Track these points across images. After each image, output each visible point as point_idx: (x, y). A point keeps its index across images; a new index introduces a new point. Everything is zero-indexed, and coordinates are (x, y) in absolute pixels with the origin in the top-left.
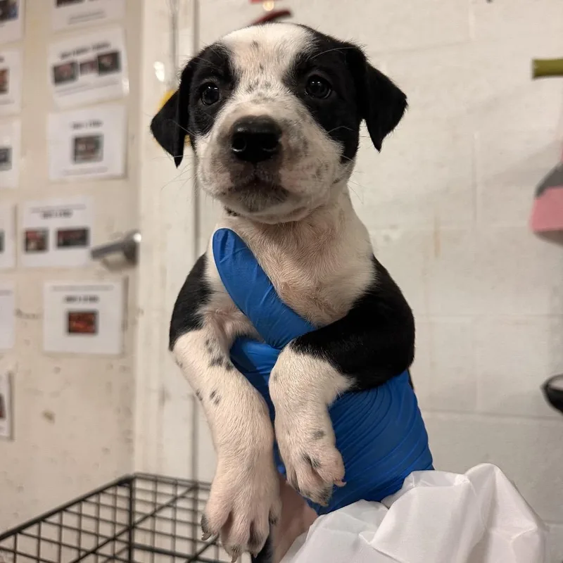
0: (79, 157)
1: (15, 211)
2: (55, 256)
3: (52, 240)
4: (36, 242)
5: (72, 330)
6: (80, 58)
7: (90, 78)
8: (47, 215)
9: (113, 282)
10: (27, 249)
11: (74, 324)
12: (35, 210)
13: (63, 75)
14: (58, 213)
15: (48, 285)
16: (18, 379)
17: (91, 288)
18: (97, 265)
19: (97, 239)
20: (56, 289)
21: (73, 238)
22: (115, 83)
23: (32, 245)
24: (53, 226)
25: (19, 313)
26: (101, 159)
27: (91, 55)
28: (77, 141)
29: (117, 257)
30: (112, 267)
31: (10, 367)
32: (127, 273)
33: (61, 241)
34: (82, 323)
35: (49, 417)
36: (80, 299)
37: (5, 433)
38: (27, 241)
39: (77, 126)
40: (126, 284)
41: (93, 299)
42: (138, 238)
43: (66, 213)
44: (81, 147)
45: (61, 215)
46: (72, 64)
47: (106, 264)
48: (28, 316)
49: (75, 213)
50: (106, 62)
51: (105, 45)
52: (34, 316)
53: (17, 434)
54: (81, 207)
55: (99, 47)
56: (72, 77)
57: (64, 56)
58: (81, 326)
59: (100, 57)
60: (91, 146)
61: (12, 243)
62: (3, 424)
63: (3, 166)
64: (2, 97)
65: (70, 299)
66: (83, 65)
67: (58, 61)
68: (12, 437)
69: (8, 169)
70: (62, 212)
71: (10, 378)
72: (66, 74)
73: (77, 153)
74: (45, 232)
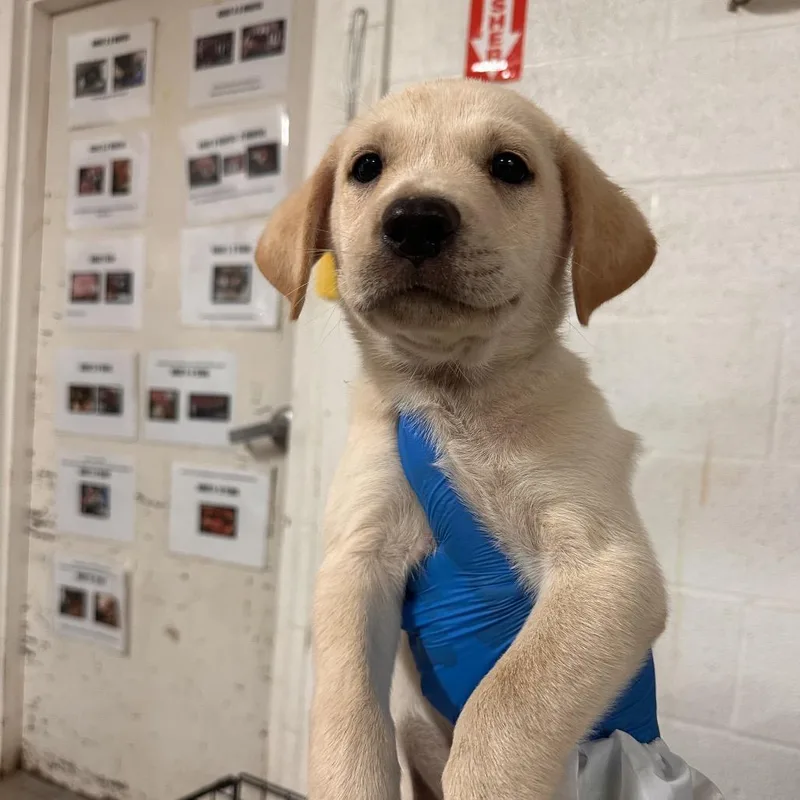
0: (220, 295)
1: (137, 361)
2: (187, 427)
3: (184, 407)
4: (162, 406)
5: (205, 529)
6: (224, 151)
7: (238, 180)
8: (177, 372)
9: (259, 473)
10: (152, 416)
11: (208, 522)
12: (162, 364)
13: (202, 173)
14: (192, 370)
15: (177, 466)
16: (137, 582)
17: (230, 477)
18: (240, 449)
19: (243, 414)
20: (186, 472)
21: (210, 407)
22: (270, 190)
23: (158, 410)
24: (186, 387)
25: (140, 497)
26: (247, 301)
27: (239, 147)
28: (218, 271)
29: (265, 441)
30: (260, 455)
31: (128, 566)
32: (274, 463)
33: (195, 409)
34: (218, 520)
35: (173, 634)
36: (217, 490)
37: (119, 647)
38: (152, 404)
39: (218, 250)
40: (274, 476)
41: (233, 492)
42: (290, 416)
43: (202, 373)
44: (224, 281)
45: (195, 373)
46: (214, 158)
47: (250, 448)
48: (150, 503)
49: (213, 373)
50: (259, 157)
51: (260, 133)
52: (160, 505)
53: (135, 647)
54: (220, 366)
55: (250, 134)
56: (214, 179)
57: (204, 145)
58: (217, 524)
59: (251, 150)
60: (236, 282)
61: (133, 405)
62: (117, 634)
63: (122, 297)
64: (121, 199)
65: (203, 488)
66: (228, 160)
67: (196, 152)
68: (126, 652)
69: (129, 302)
70: (197, 370)
71: (127, 579)
72: (205, 173)
73: (216, 288)
74: (175, 394)
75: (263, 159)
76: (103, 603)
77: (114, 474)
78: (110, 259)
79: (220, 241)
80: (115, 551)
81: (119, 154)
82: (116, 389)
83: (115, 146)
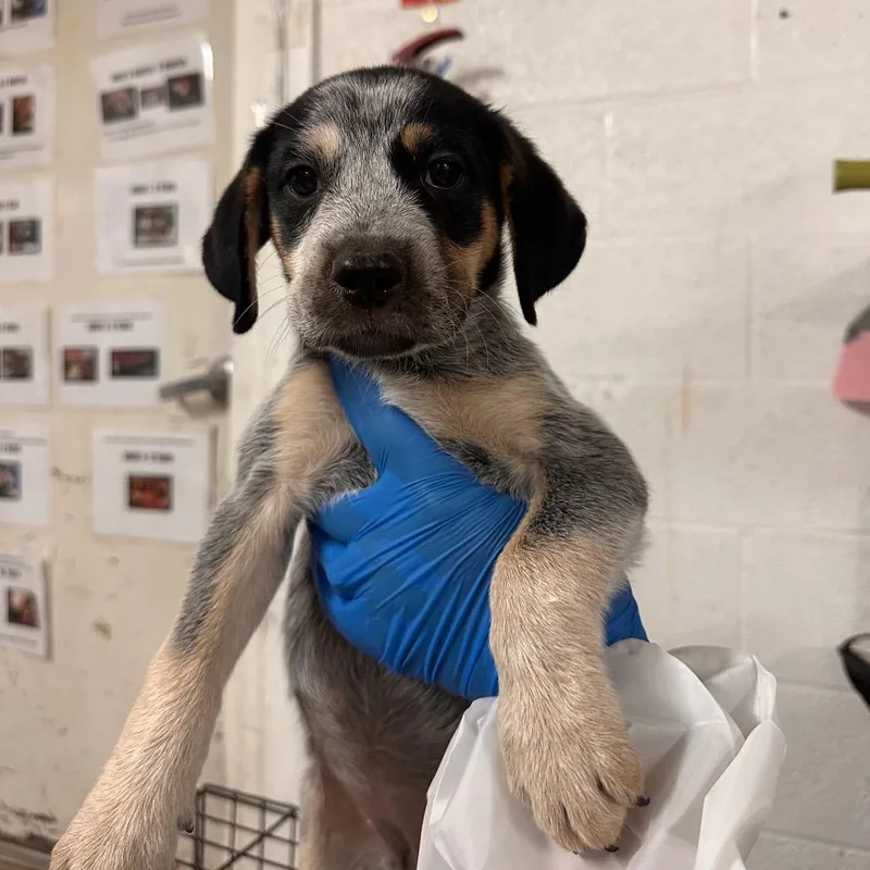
0: (143, 238)
1: (49, 316)
2: (109, 389)
3: (104, 365)
4: (79, 366)
5: (134, 503)
6: (140, 83)
7: (157, 114)
8: (95, 327)
9: (195, 433)
10: (67, 378)
11: (138, 495)
12: (76, 318)
13: (116, 108)
14: (112, 323)
15: (99, 433)
16: (58, 573)
17: (162, 441)
18: (172, 407)
19: (173, 369)
20: (110, 440)
21: (134, 364)
22: (194, 123)
23: (75, 371)
24: (106, 343)
25: (56, 473)
26: (174, 243)
27: (157, 79)
28: (139, 213)
29: (202, 397)
30: (195, 412)
31: (46, 553)
32: (214, 420)
33: (117, 367)
34: (149, 493)
35: (103, 629)
36: (146, 457)
37: (40, 650)
38: (67, 365)
39: (138, 190)
40: (214, 436)
41: (166, 458)
42: (230, 367)
43: (125, 326)
44: (146, 223)
45: (116, 327)
46: (130, 91)
47: (185, 405)
48: (69, 479)
49: (137, 324)
50: (181, 89)
51: (180, 62)
52: (79, 480)
53: (57, 653)
54: (145, 316)
55: (170, 65)
56: (130, 113)
57: (117, 77)
58: (148, 497)
59: (172, 81)
60: (160, 223)
61: (45, 368)
62: (35, 636)
63: (29, 246)
64: (22, 139)
65: (131, 457)
66: (146, 93)
67: (108, 85)
68: (49, 656)
69: (36, 252)
70: (118, 323)
71: (46, 570)
72: (121, 107)
73: (138, 231)
74: (94, 352)
75: (185, 90)
76: (17, 601)
77: (25, 447)
78: (13, 205)
79: (140, 180)
80: (29, 537)
81: (20, 91)
82: (25, 351)
83: (14, 81)
